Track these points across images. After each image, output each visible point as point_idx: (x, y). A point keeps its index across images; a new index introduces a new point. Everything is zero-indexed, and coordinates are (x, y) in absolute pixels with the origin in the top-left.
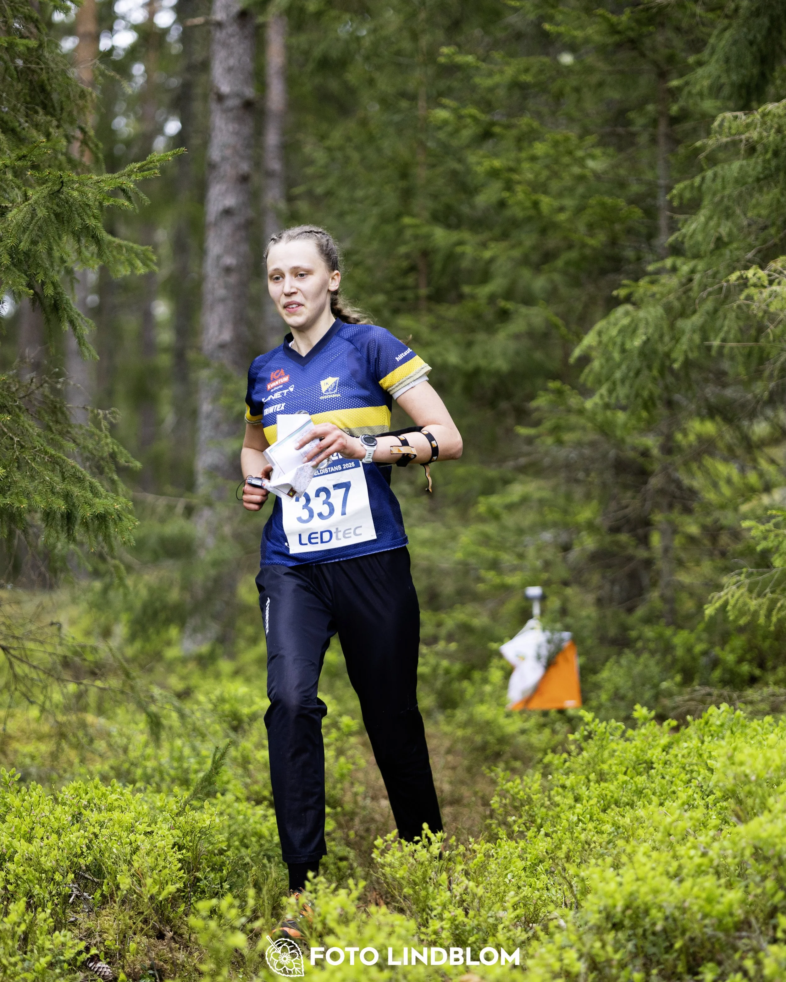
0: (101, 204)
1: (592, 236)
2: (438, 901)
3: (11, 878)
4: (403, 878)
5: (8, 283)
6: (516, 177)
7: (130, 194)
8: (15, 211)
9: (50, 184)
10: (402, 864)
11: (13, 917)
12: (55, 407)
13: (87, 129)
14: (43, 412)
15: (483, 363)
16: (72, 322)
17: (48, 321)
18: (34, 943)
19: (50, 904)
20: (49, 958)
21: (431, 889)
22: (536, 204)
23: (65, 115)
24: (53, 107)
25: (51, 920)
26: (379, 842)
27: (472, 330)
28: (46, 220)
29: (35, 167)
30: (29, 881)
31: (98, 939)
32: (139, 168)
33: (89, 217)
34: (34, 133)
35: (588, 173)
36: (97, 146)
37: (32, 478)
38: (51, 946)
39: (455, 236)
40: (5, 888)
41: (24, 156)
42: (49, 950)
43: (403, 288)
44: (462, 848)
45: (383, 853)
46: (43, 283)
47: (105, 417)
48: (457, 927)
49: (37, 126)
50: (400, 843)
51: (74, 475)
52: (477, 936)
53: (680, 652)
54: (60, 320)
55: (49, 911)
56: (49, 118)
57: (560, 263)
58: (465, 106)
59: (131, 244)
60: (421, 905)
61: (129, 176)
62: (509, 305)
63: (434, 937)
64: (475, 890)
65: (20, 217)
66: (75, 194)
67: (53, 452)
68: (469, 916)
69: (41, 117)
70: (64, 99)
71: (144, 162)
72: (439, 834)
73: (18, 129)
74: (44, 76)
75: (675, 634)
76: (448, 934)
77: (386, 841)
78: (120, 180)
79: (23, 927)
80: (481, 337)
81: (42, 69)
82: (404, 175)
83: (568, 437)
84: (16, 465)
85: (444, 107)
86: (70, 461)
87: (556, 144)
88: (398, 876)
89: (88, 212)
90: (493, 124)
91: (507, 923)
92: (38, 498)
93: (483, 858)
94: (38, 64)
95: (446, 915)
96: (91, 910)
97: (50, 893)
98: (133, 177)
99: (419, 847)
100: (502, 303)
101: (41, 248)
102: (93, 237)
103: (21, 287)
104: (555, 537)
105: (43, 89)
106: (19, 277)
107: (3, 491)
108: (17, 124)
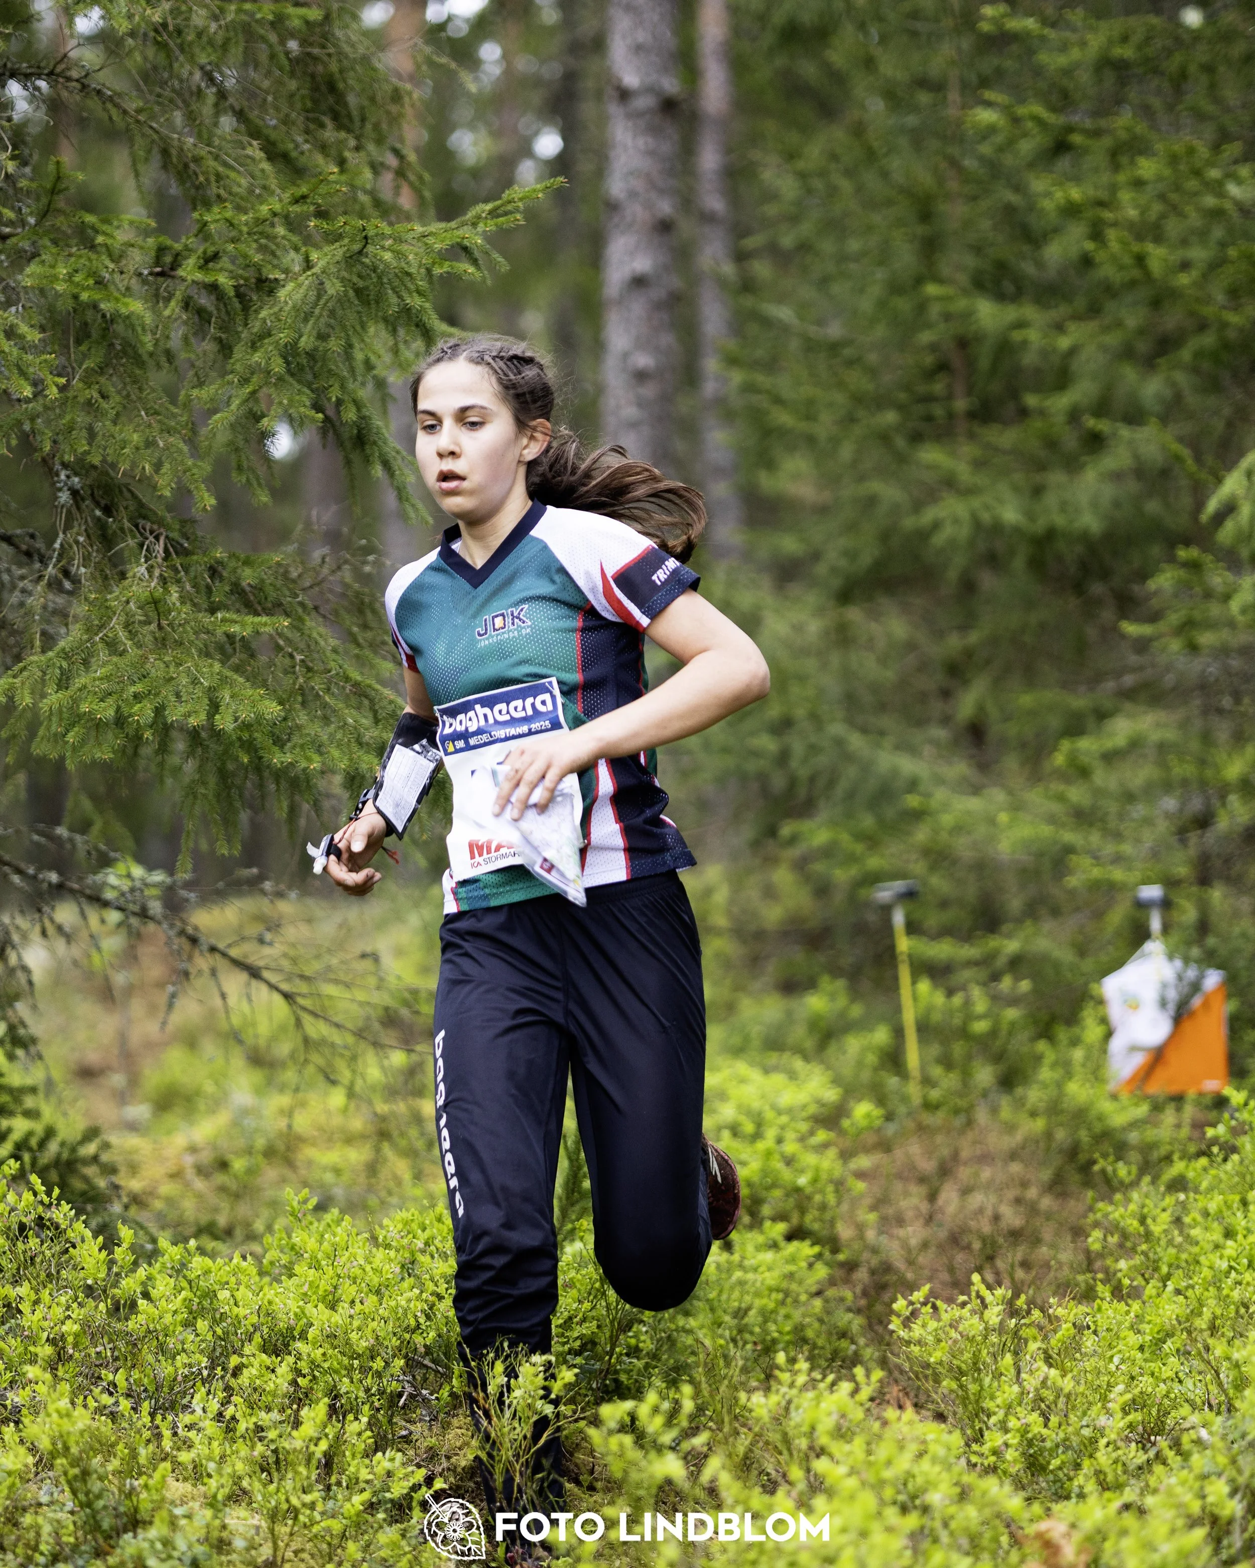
0: (429, 271)
1: (1236, 309)
2: (999, 1401)
3: (304, 1366)
4: (941, 1363)
5: (281, 403)
6: (1108, 215)
7: (477, 254)
8: (290, 286)
9: (346, 241)
10: (939, 1341)
11: (308, 1429)
12: (362, 603)
13: (405, 152)
14: (342, 612)
15: (1060, 520)
16: (387, 465)
17: (348, 462)
18: (342, 1472)
19: (366, 1408)
20: (366, 1496)
21: (987, 1380)
22: (1140, 260)
23: (368, 128)
24: (349, 116)
25: (369, 1433)
26: (900, 1305)
27: (1041, 467)
28: (342, 300)
29: (321, 214)
30: (331, 1371)
31: (445, 1464)
32: (490, 212)
33: (410, 292)
34: (320, 159)
35: (1228, 205)
36: (421, 178)
37: (326, 720)
38: (371, 1477)
39: (1011, 313)
40: (294, 1383)
41: (304, 197)
42: (367, 1482)
43: (928, 399)
44: (1036, 1314)
45: (907, 1323)
46: (339, 402)
48: (1030, 1443)
49: (323, 148)
50: (934, 1307)
51: (393, 715)
52: (1063, 1457)
54: (367, 461)
55: (365, 1420)
56: (343, 135)
57: (1186, 354)
58: (1022, 101)
60: (970, 1407)
61: (474, 225)
62: (1103, 426)
63: (993, 1459)
64: (1060, 1382)
65: (298, 296)
66: (388, 256)
67: (359, 678)
68: (1050, 1424)
69: (330, 134)
70: (366, 103)
71: (498, 203)
72: (999, 1292)
73: (294, 154)
74: (334, 67)
76: (1017, 1454)
77: (911, 1303)
78: (460, 233)
79: (324, 1445)
80: (1056, 477)
81: (329, 55)
82: (926, 215)
83: (1205, 639)
84: (300, 699)
85: (988, 104)
86: (387, 692)
87: (1173, 160)
88: (932, 1360)
89: (409, 285)
90: (1070, 129)
91: (1113, 1436)
92: (336, 753)
93: (1073, 1331)
94: (323, 47)
95: (1013, 1423)
96: (434, 1418)
97: (367, 1390)
98: (481, 227)
99: (966, 1312)
100: (1091, 422)
101: (335, 345)
102: (417, 326)
103: (302, 409)
104: (1182, 804)
105: (332, 87)
106: (300, 392)
107: (279, 743)
108: (291, 146)
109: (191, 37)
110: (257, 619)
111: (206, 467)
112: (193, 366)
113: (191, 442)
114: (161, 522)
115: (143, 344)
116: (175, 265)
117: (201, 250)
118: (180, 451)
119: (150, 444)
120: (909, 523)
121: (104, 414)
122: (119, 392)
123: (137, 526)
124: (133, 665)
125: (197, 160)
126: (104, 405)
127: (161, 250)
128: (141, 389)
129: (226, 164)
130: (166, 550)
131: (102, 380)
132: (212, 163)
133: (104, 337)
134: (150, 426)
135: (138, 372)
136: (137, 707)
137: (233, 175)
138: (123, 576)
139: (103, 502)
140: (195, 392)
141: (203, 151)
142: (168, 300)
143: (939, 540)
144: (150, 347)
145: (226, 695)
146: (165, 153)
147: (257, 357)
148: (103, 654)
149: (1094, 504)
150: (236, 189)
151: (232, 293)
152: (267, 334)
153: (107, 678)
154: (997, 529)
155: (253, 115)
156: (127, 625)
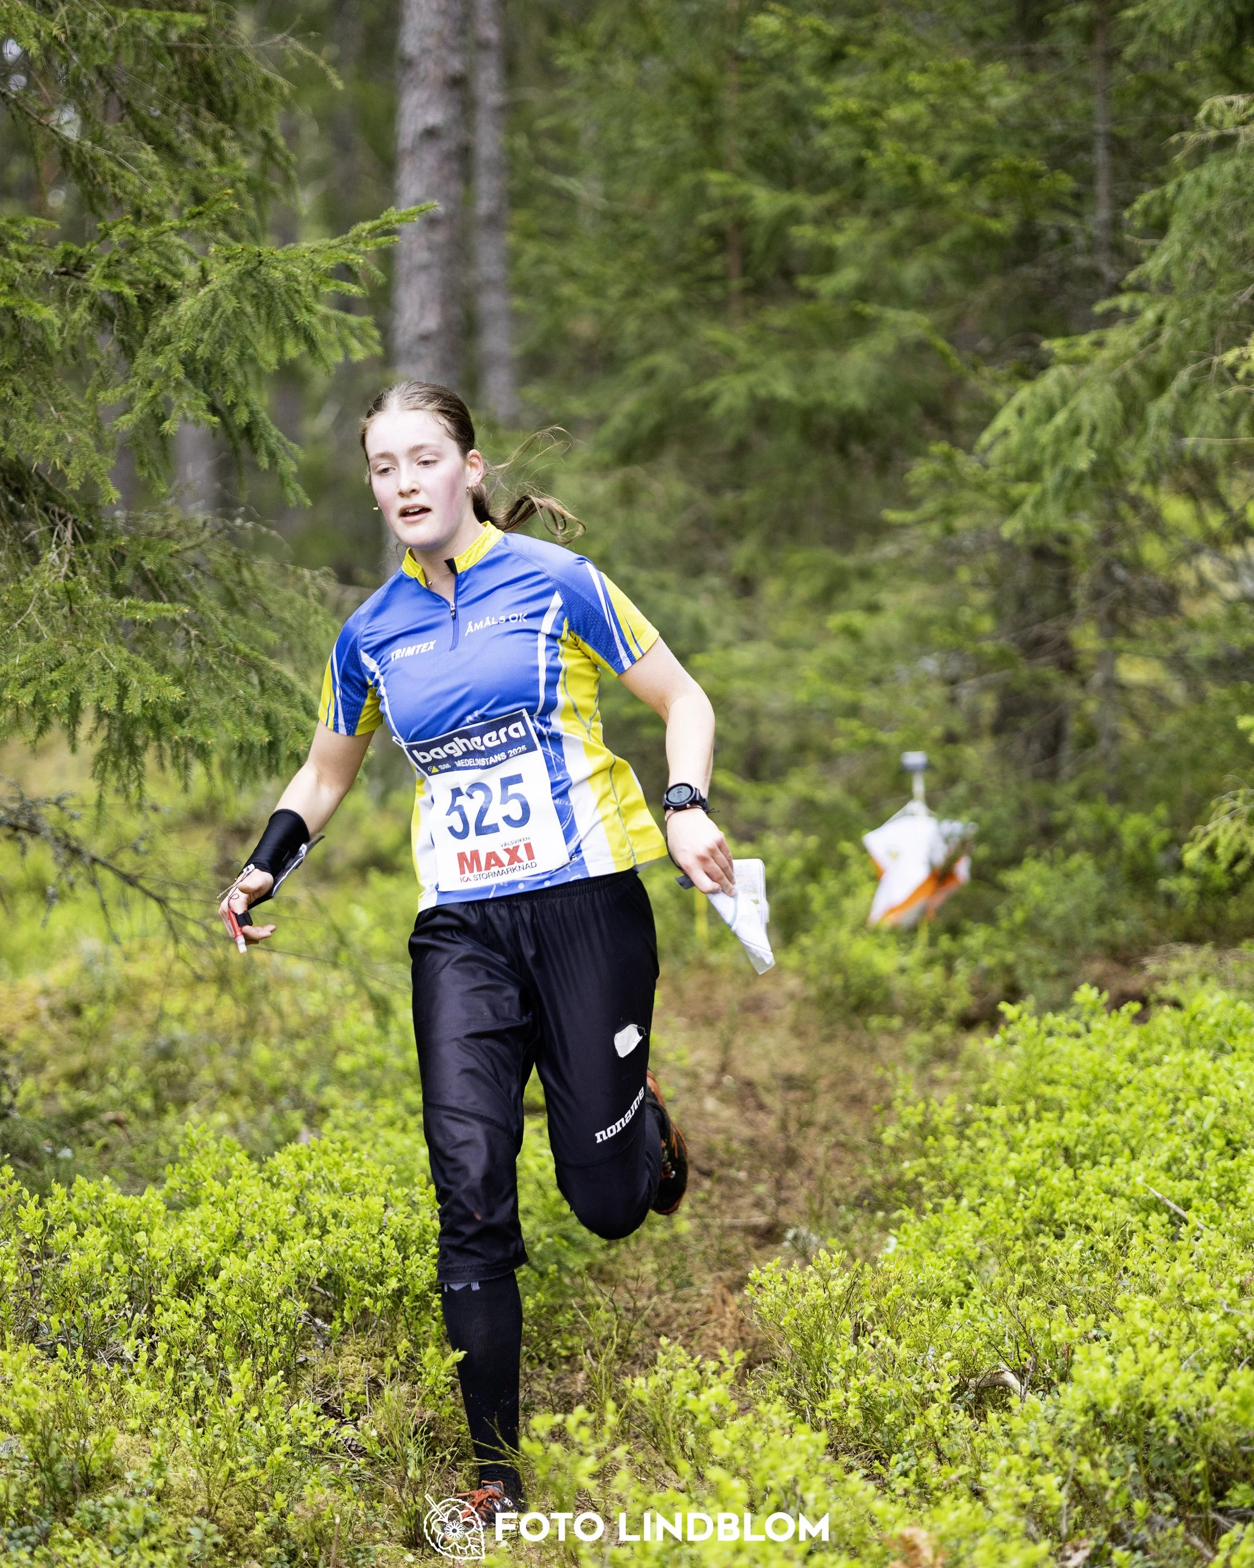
0: (315, 288)
1: (995, 215)
2: (840, 1359)
4: (789, 1326)
5: (180, 407)
6: (880, 125)
7: (359, 272)
8: (190, 301)
9: (242, 262)
15: (829, 396)
16: (272, 455)
17: (236, 452)
22: (913, 170)
23: (241, 117)
24: (223, 101)
27: (811, 345)
28: (236, 312)
30: (244, 1316)
31: (341, 1390)
32: (370, 232)
33: (300, 309)
34: (198, 147)
35: (990, 119)
36: (287, 159)
37: (219, 692)
39: (785, 200)
41: (200, 214)
43: (709, 279)
45: (760, 1289)
46: (234, 405)
47: (313, 578)
48: (867, 1400)
49: (203, 137)
51: (279, 684)
53: (1129, 843)
54: (255, 450)
56: (220, 125)
57: (944, 243)
58: (802, 13)
59: (341, 314)
60: (813, 1362)
61: (356, 244)
62: (870, 309)
65: (196, 308)
66: (278, 275)
67: (247, 650)
69: (210, 125)
70: (238, 89)
71: (377, 222)
73: (176, 143)
74: (211, 61)
75: (1122, 817)
76: (857, 1410)
78: (342, 252)
80: (825, 355)
81: (207, 49)
82: (706, 101)
83: (961, 523)
84: (196, 673)
85: (772, 12)
86: (274, 663)
87: (943, 73)
88: (782, 1323)
89: (298, 301)
90: (845, 40)
92: (229, 723)
94: (202, 42)
96: (327, 1344)
98: (362, 247)
100: (858, 306)
101: (229, 353)
103: (199, 413)
104: (942, 666)
105: (208, 75)
106: (197, 397)
107: (179, 717)
108: (173, 135)
109: (87, 40)
110: (160, 605)
111: (109, 462)
112: (97, 364)
113: (97, 436)
114: (70, 508)
115: (52, 343)
116: (80, 267)
117: (105, 260)
118: (87, 445)
119: (60, 439)
120: (690, 394)
121: (18, 410)
122: (30, 390)
123: (46, 510)
124: (49, 652)
125: (95, 160)
126: (18, 403)
127: (68, 254)
128: (50, 387)
129: (120, 165)
130: (74, 536)
131: (15, 377)
132: (110, 165)
133: (16, 336)
134: (59, 422)
135: (47, 368)
136: (54, 694)
137: (128, 175)
138: (36, 560)
139: (14, 485)
140: (102, 395)
141: (100, 152)
142: (74, 304)
143: (718, 410)
144: (57, 346)
145: (133, 681)
146: (65, 152)
147: (159, 362)
148: (21, 642)
149: (861, 383)
150: (130, 188)
151: (135, 301)
152: (167, 340)
153: (26, 665)
154: (772, 402)
155: (138, 105)
156: (42, 610)
